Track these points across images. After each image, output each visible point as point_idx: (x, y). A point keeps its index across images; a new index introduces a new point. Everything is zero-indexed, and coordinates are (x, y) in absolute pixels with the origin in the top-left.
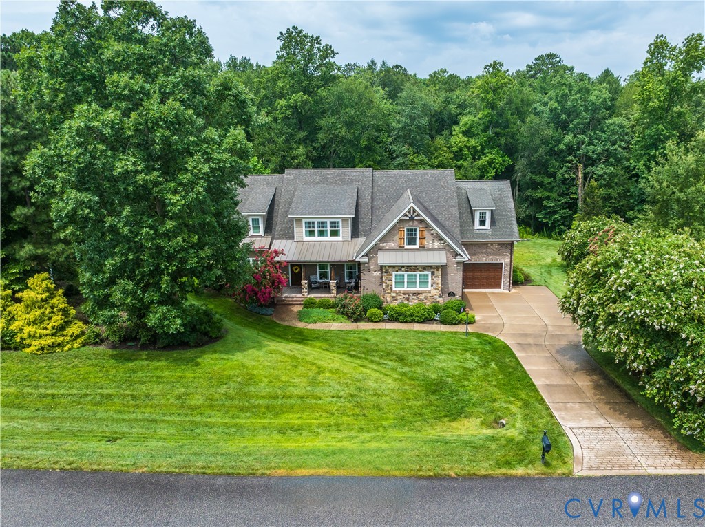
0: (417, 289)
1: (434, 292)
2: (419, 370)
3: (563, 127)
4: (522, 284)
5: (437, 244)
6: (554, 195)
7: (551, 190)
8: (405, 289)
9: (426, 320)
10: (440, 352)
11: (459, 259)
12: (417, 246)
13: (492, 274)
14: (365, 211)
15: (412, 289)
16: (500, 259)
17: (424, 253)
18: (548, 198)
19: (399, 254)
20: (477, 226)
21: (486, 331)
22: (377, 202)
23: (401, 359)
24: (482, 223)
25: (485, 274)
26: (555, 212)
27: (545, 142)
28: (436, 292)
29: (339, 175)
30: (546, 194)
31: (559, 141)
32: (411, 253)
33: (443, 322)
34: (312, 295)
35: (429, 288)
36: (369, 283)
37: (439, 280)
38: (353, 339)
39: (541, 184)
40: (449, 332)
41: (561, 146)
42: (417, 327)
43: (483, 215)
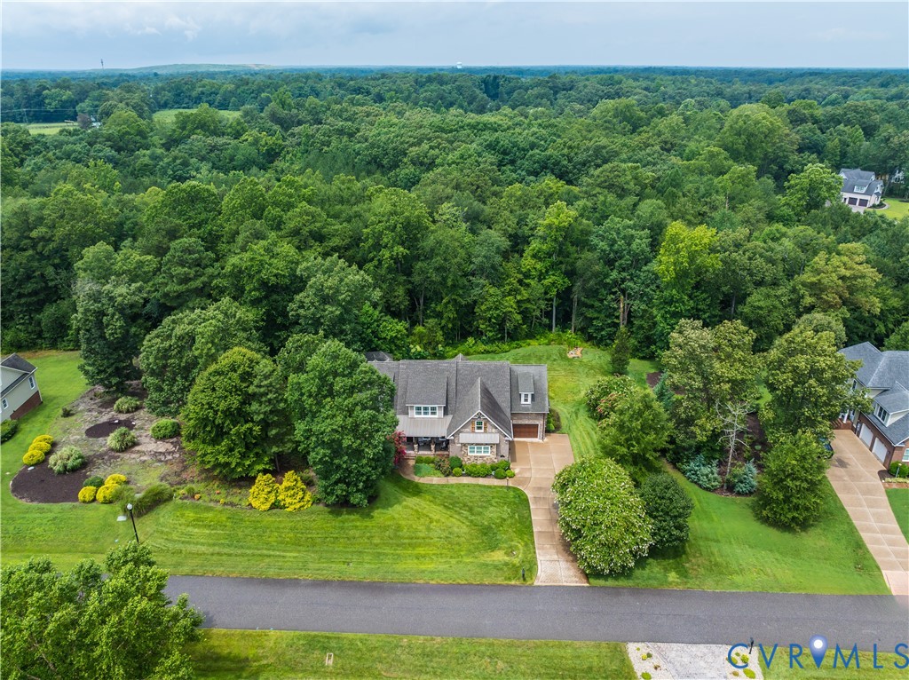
0: (482, 454)
1: (492, 456)
2: (479, 518)
3: (610, 263)
5: (494, 430)
6: (602, 316)
7: (599, 312)
8: (475, 454)
9: (486, 476)
10: (492, 505)
11: (506, 438)
12: (482, 431)
14: (452, 395)
15: (479, 454)
16: (537, 422)
17: (486, 435)
18: (597, 318)
19: (472, 435)
20: (523, 402)
21: (519, 485)
22: (460, 388)
23: (470, 510)
24: (526, 400)
25: (527, 430)
26: (603, 329)
27: (596, 275)
28: (493, 457)
29: (435, 365)
30: (596, 315)
31: (607, 276)
32: (478, 435)
33: (496, 477)
34: (421, 452)
35: (489, 454)
36: (454, 451)
37: (495, 450)
38: (446, 491)
39: (592, 306)
40: (499, 487)
41: (608, 281)
42: (482, 481)
43: (526, 396)
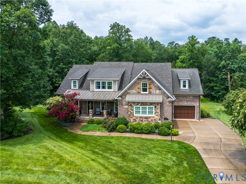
0: (147, 115)
1: (156, 117)
4: (206, 117)
5: (158, 91)
6: (218, 85)
7: (217, 83)
8: (141, 115)
9: (150, 133)
10: (152, 153)
11: (169, 99)
12: (147, 93)
13: (190, 111)
15: (144, 115)
16: (194, 104)
17: (151, 96)
18: (216, 86)
19: (138, 96)
20: (182, 87)
21: (185, 140)
24: (184, 86)
25: (186, 111)
26: (219, 92)
27: (213, 64)
28: (157, 117)
30: (215, 84)
31: (219, 64)
32: (144, 96)
33: (160, 134)
35: (154, 115)
36: (122, 111)
37: (159, 111)
39: (213, 81)
40: (161, 140)
41: (220, 66)
42: (144, 136)
43: (184, 82)
